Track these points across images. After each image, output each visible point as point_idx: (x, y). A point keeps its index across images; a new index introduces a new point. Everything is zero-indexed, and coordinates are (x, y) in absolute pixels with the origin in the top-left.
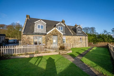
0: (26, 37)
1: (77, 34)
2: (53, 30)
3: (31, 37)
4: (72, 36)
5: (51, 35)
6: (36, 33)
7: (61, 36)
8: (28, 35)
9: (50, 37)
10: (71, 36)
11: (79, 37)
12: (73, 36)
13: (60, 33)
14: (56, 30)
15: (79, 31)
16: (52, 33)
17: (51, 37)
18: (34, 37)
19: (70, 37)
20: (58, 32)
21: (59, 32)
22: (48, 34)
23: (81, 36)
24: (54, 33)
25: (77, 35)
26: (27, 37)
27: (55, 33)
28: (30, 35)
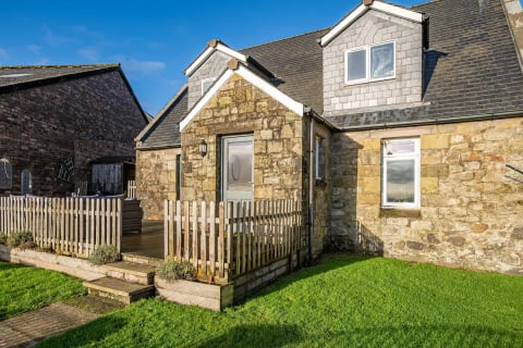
0: (150, 165)
2: (221, 94)
9: (197, 152)
14: (244, 81)
17: (202, 148)
20: (256, 102)
22: (188, 130)
24: (225, 112)
26: (153, 160)
28: (163, 152)
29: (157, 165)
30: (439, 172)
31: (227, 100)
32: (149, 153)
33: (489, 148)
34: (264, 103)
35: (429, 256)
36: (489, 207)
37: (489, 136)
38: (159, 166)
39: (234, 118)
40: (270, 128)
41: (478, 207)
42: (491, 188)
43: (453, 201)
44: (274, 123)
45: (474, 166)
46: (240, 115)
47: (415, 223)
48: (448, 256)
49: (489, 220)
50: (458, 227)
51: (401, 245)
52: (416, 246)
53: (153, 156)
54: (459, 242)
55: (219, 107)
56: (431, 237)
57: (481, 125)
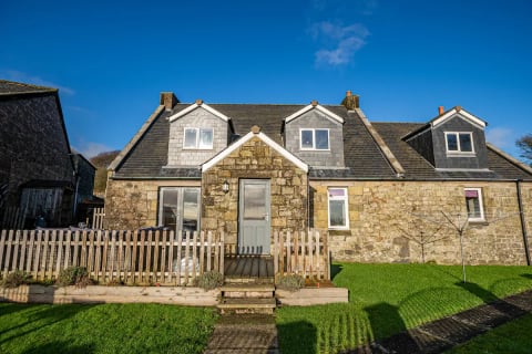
0: (126, 193)
1: (437, 169)
2: (243, 148)
3: (149, 190)
4: (399, 185)
5: (227, 173)
6: (173, 172)
7: (296, 181)
8: (134, 183)
9: (220, 190)
10: (390, 184)
11: (451, 186)
12: (404, 180)
13: (285, 160)
14: (262, 143)
15: (453, 146)
16: (232, 162)
17: (225, 187)
18: (162, 189)
19: (384, 188)
20: (273, 158)
21: (282, 157)
22: (211, 172)
23: (477, 177)
24: (247, 162)
25: (435, 174)
26: (128, 190)
27: (255, 162)
28: (142, 183)
29: (134, 195)
30: (359, 208)
31: (249, 154)
32: (124, 183)
33: (381, 196)
34: (280, 160)
35: (356, 258)
36: (383, 227)
37: (380, 189)
38: (136, 196)
39: (255, 167)
40: (283, 177)
41: (378, 228)
42: (382, 217)
43: (367, 225)
44: (287, 175)
45: (375, 205)
46: (259, 166)
47: (348, 238)
48: (366, 257)
49: (383, 235)
50: (370, 240)
51: (341, 252)
52: (349, 252)
53: (130, 186)
54: (370, 248)
55: (241, 158)
56: (357, 247)
57: (378, 183)
